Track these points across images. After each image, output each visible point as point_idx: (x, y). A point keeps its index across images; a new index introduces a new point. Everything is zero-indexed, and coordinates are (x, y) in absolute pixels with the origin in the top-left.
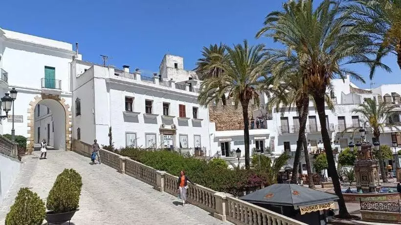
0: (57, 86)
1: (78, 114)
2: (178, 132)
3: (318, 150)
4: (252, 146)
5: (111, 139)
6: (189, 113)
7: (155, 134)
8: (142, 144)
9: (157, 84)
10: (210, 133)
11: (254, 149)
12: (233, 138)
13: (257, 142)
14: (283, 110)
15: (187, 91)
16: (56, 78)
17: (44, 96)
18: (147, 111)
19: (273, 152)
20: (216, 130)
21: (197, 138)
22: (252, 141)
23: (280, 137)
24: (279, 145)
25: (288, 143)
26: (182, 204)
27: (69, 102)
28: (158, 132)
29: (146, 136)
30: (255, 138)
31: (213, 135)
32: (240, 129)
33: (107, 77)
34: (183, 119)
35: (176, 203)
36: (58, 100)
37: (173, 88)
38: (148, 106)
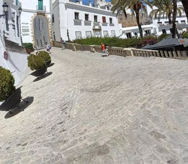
0: (44, 9)
1: (53, 22)
2: (102, 30)
3: (183, 32)
4: (144, 33)
5: (69, 37)
6: (108, 21)
7: (91, 32)
8: (84, 36)
9: (90, 6)
10: (120, 29)
11: (145, 34)
12: (132, 30)
13: (146, 31)
14: (159, 18)
15: (106, 10)
16: (43, 5)
17: (38, 14)
18: (86, 19)
19: (156, 35)
20: (123, 27)
21: (113, 32)
22: (143, 31)
23: (159, 28)
24: (159, 31)
25: (165, 30)
26: (106, 56)
27: (49, 16)
28: (92, 31)
29: (86, 33)
30: (145, 29)
31: (121, 30)
32: (135, 26)
33: (65, 2)
34: (105, 24)
35: (103, 56)
36: (44, 15)
37: (99, 8)
38: (86, 17)
